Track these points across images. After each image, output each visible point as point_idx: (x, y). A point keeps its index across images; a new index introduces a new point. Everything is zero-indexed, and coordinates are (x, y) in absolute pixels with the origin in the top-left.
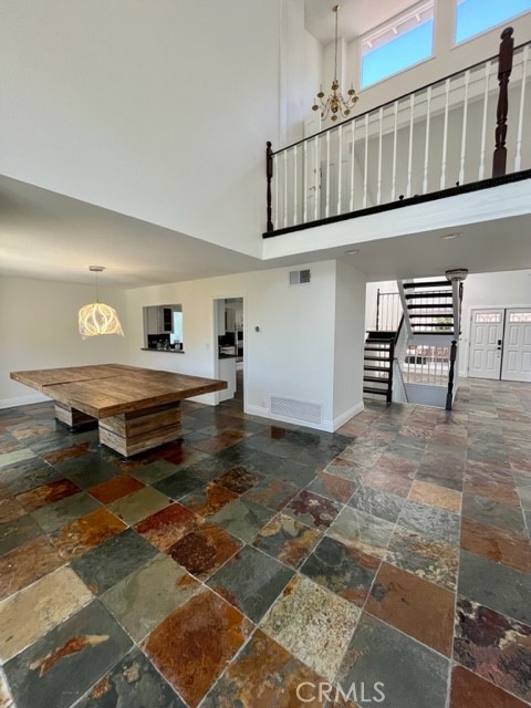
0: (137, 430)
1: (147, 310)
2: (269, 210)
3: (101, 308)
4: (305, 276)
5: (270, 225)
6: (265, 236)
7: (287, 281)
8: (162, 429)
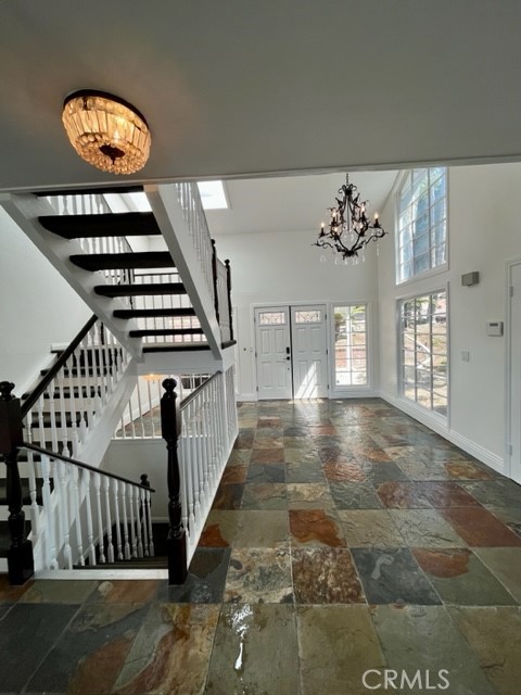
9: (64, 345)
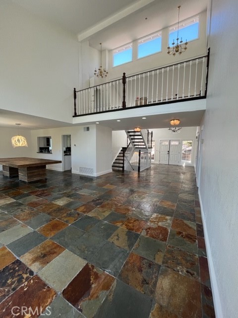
0: (31, 174)
1: (39, 138)
2: (75, 109)
3: (20, 137)
4: (88, 129)
5: (75, 113)
6: (73, 117)
7: (83, 130)
8: (39, 175)
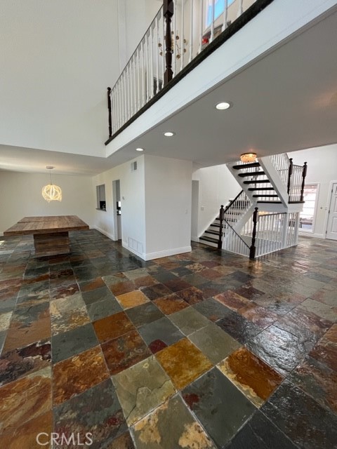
4: (135, 165)
6: (106, 144)
9: (233, 199)
